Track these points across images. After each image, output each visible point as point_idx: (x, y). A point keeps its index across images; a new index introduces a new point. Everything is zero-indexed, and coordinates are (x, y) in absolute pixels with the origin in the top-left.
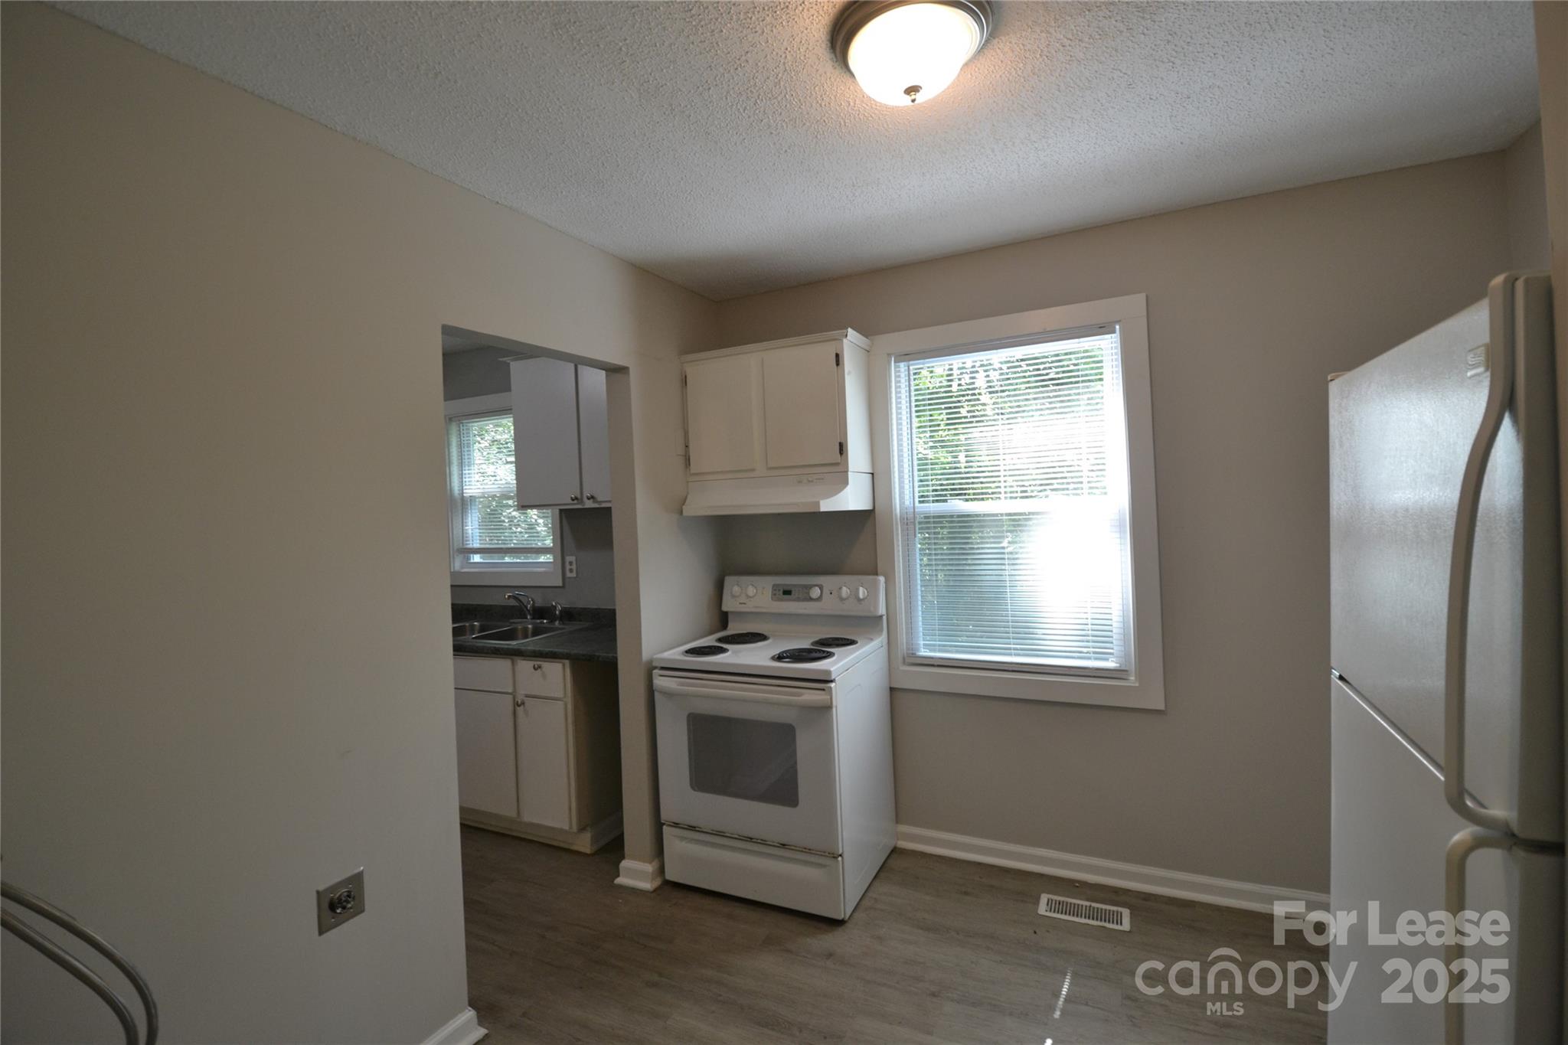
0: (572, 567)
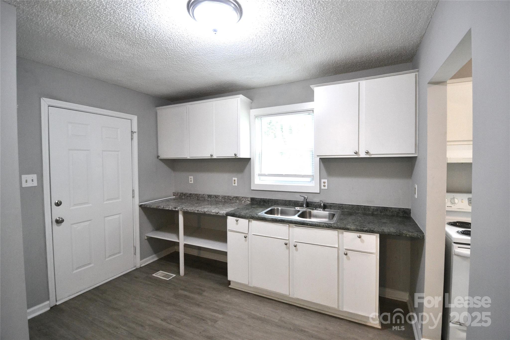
0: (325, 184)
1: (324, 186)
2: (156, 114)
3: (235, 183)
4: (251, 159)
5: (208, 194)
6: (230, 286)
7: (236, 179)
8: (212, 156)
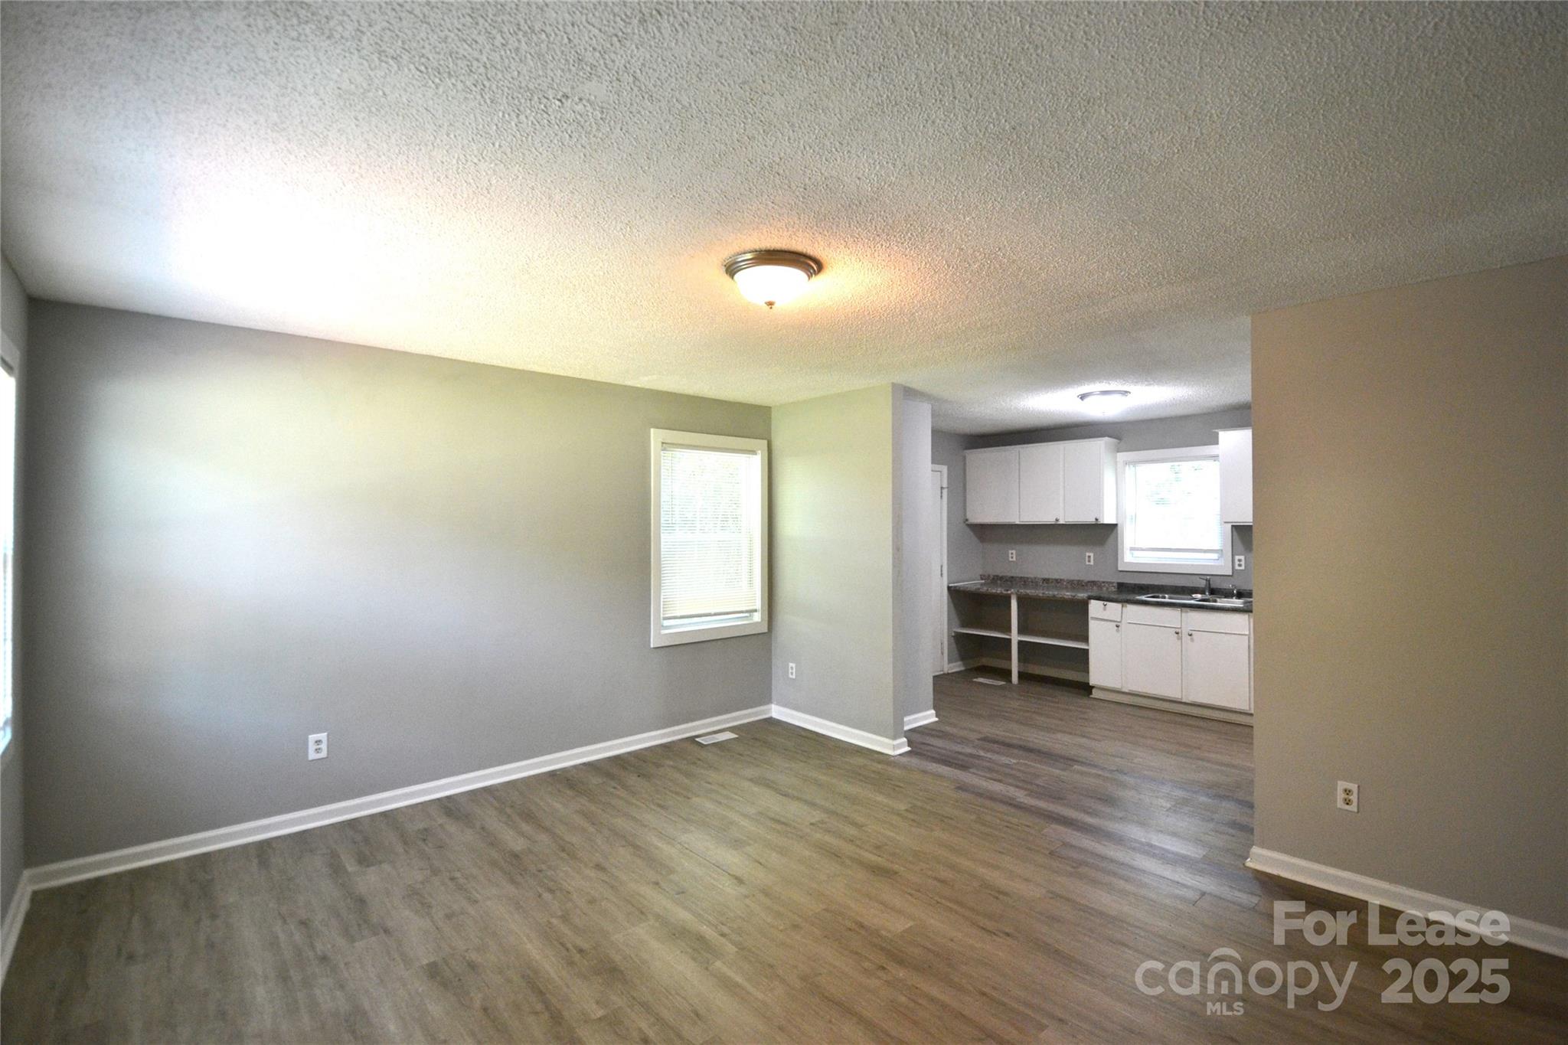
0: (1241, 563)
1: (1240, 565)
2: (964, 458)
3: (1089, 561)
4: (1119, 525)
5: (1043, 577)
6: (1091, 696)
7: (1092, 555)
8: (1057, 520)
